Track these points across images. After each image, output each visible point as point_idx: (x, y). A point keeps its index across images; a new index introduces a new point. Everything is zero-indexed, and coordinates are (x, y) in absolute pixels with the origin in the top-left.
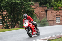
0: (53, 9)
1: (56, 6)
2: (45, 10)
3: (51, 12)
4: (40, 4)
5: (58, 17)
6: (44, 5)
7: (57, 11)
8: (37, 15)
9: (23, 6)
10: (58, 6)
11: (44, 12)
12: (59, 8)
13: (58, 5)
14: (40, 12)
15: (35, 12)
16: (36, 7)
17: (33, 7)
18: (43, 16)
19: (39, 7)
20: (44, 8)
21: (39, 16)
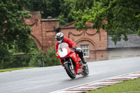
0: (73, 26)
1: (80, 19)
2: (54, 28)
3: (69, 34)
4: (44, 16)
6: (53, 18)
7: (82, 32)
9: (4, 21)
10: (85, 20)
11: (52, 34)
12: (87, 23)
13: (83, 17)
14: (44, 32)
15: (32, 33)
16: (35, 23)
17: (28, 21)
18: (50, 42)
19: (42, 21)
20: (53, 24)
21: (41, 42)
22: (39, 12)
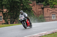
1: (52, 4)
2: (41, 7)
3: (48, 10)
5: (54, 14)
7: (53, 9)
8: (35, 12)
10: (54, 4)
11: (40, 10)
12: (55, 6)
14: (37, 9)
15: (32, 9)
18: (40, 13)
19: (36, 5)
20: (41, 6)
21: (36, 13)
22: (35, 1)
